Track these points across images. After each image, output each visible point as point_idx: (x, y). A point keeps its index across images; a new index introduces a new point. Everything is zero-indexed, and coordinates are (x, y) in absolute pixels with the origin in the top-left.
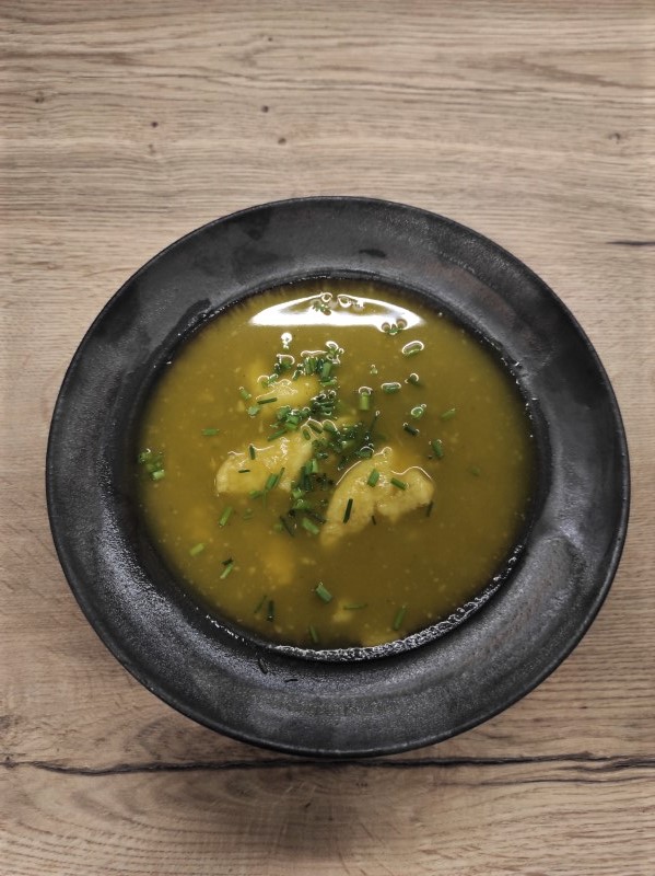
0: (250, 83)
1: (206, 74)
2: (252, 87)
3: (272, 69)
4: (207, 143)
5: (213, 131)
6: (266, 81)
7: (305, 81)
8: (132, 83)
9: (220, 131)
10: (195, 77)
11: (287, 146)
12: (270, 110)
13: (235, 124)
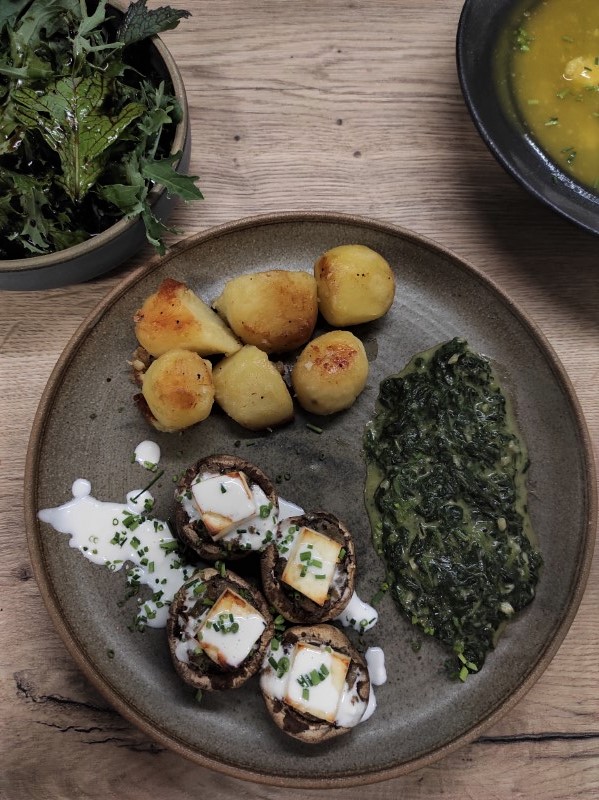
0: (324, 96)
1: (282, 87)
2: (326, 100)
3: (342, 81)
4: (287, 157)
5: (292, 144)
6: (338, 94)
7: (374, 94)
8: (213, 96)
9: (298, 145)
10: (271, 89)
11: (361, 159)
12: (344, 123)
13: (312, 138)
